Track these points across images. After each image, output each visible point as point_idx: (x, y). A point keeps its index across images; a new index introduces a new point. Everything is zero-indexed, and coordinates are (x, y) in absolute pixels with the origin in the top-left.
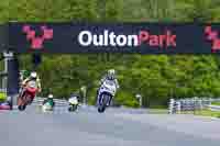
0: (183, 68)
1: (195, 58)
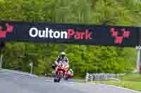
1: (103, 47)
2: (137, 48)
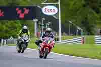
2: (34, 20)
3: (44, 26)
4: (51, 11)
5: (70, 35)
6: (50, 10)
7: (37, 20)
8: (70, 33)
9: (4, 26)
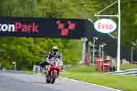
0: (41, 47)
3: (95, 48)
4: (107, 28)
5: (134, 64)
6: (105, 25)
7: (86, 39)
8: (134, 61)
9: (38, 47)
